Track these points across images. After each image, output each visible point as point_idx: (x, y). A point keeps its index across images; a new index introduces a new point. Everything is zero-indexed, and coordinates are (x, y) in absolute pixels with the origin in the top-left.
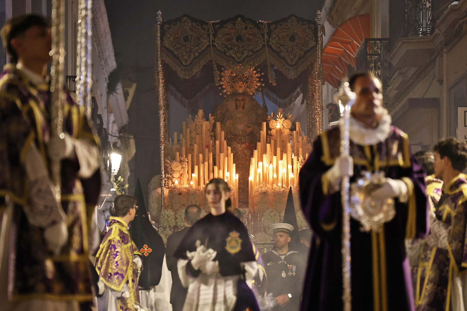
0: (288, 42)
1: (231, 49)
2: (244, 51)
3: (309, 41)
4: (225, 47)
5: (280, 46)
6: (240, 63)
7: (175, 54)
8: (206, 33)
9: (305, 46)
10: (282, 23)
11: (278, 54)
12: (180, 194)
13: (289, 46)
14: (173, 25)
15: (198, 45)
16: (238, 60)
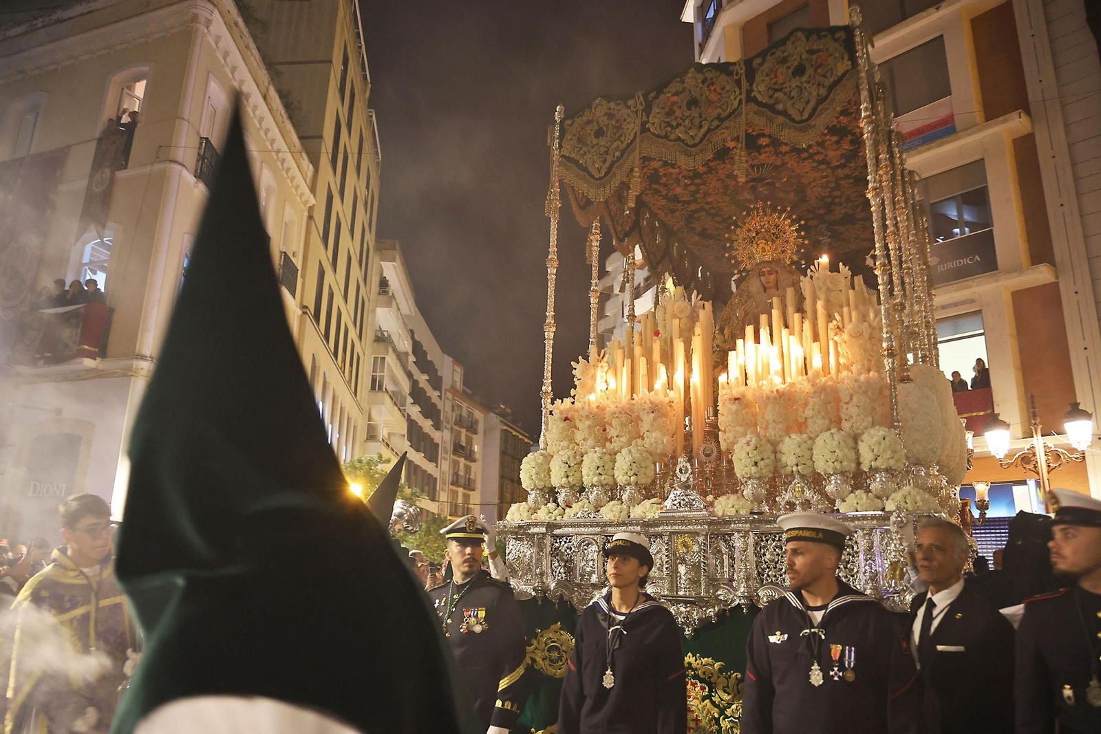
0: (791, 79)
1: (678, 125)
2: (703, 123)
3: (835, 64)
4: (666, 127)
5: (774, 93)
6: (695, 146)
7: (582, 164)
8: (632, 112)
9: (828, 75)
10: (774, 50)
11: (771, 108)
12: (566, 419)
13: (794, 86)
14: (578, 118)
15: (619, 138)
16: (691, 142)
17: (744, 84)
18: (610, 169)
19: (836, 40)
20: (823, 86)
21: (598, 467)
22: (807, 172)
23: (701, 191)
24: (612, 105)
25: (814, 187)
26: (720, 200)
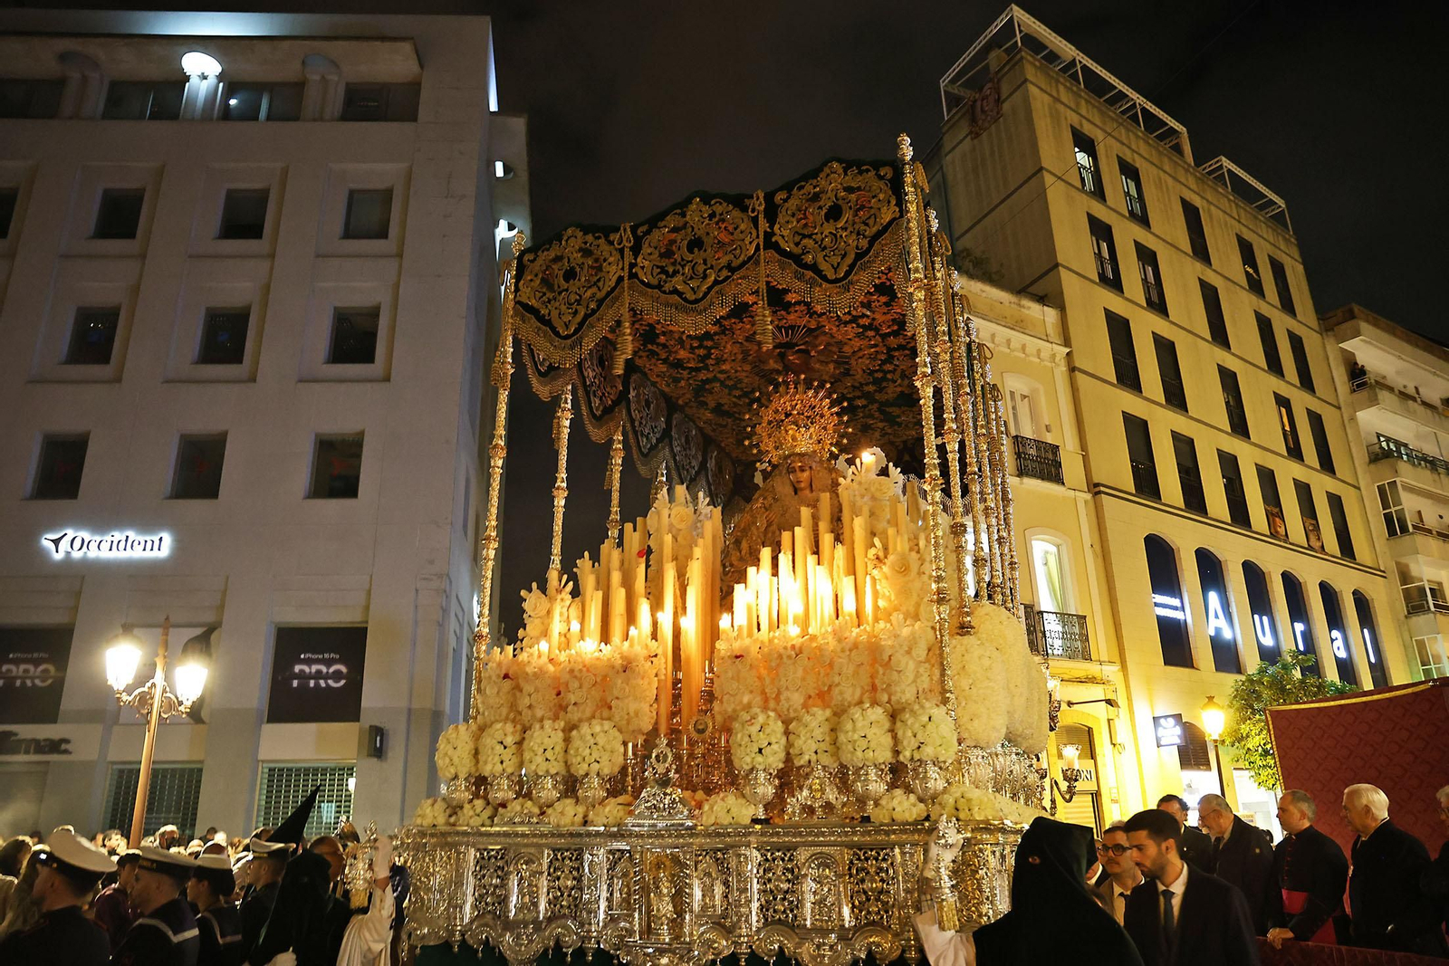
0: (823, 223)
1: (675, 273)
2: (708, 272)
3: (879, 209)
4: (659, 273)
5: (801, 240)
6: (697, 301)
7: (544, 315)
8: (616, 249)
9: (871, 222)
10: (803, 183)
11: (797, 259)
12: (506, 676)
13: (826, 233)
14: (543, 252)
15: (595, 284)
16: (691, 296)
17: (763, 224)
18: (581, 324)
19: (881, 178)
20: (865, 237)
21: (545, 750)
22: (850, 339)
23: (712, 357)
24: (590, 238)
25: (859, 358)
26: (739, 369)
